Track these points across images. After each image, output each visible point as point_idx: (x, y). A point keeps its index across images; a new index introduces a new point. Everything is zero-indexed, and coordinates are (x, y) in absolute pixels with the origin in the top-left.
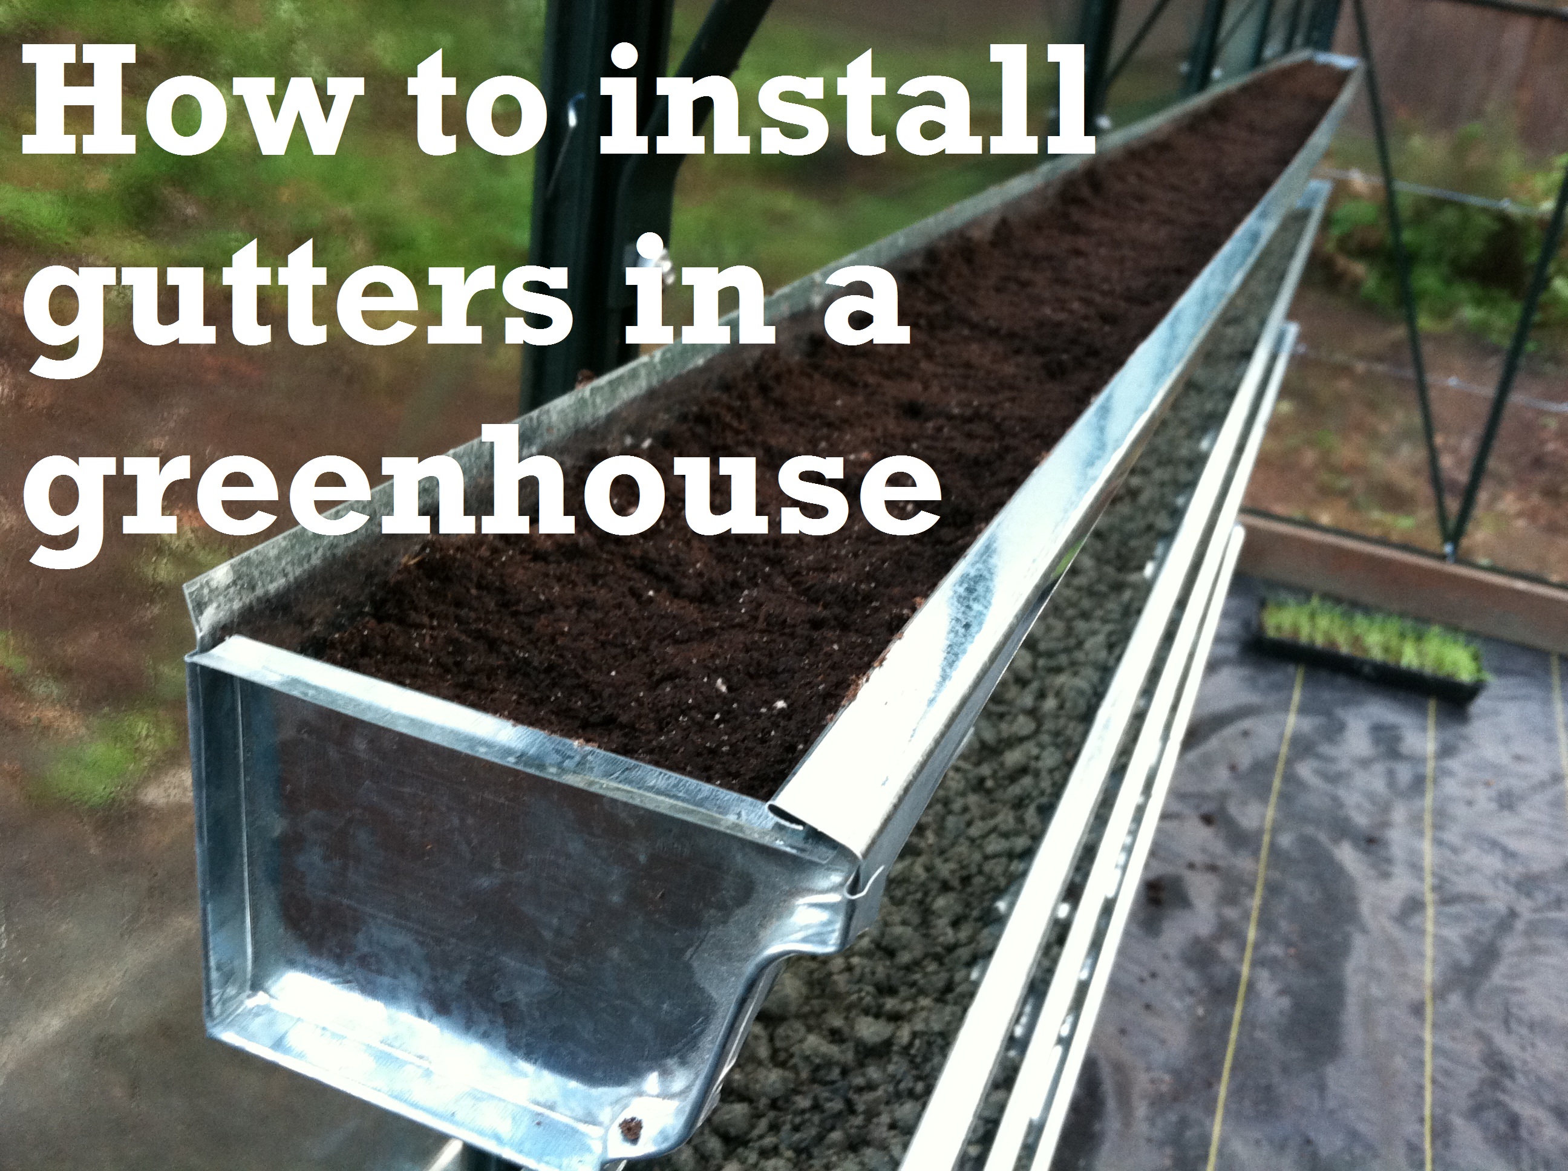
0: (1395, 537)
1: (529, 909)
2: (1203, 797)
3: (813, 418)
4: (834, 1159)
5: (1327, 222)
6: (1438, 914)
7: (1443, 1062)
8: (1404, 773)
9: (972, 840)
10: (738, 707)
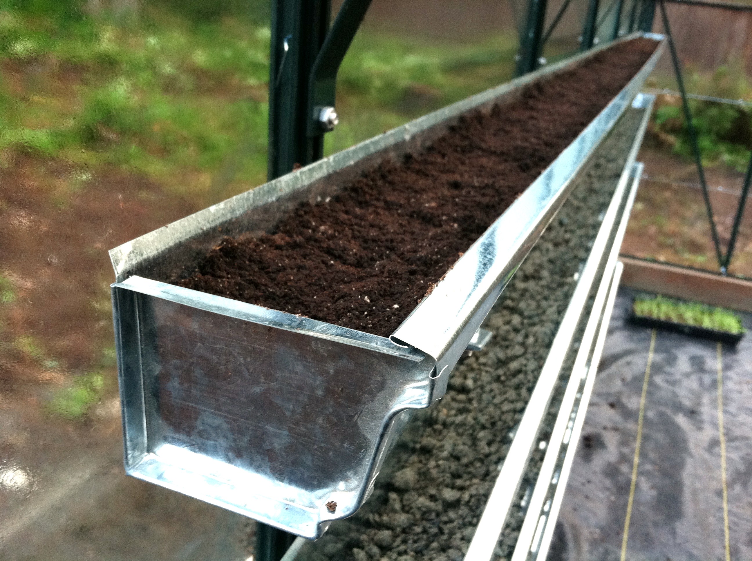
0: (696, 265)
1: (278, 402)
2: (608, 394)
3: (407, 188)
4: (434, 555)
5: (654, 117)
6: (727, 447)
7: (733, 518)
8: (707, 379)
9: (496, 405)
10: (376, 309)
